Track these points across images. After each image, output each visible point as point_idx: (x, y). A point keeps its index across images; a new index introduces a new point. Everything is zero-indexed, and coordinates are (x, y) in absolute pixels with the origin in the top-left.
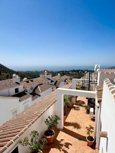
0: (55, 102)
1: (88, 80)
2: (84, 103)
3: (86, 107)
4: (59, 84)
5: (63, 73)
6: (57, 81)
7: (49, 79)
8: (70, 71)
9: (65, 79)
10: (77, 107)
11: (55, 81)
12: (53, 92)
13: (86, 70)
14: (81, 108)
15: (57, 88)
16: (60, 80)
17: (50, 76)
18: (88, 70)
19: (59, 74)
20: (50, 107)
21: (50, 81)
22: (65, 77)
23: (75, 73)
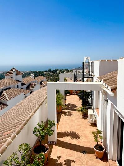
0: (41, 104)
2: (75, 106)
3: (82, 111)
4: (33, 87)
5: (36, 74)
6: (30, 84)
7: (20, 81)
8: (45, 71)
9: (40, 80)
10: (68, 112)
11: (27, 84)
13: (66, 70)
14: (74, 113)
15: (31, 93)
16: (35, 82)
17: (20, 77)
18: (68, 70)
20: (36, 110)
21: (20, 84)
22: (41, 78)
23: (51, 74)
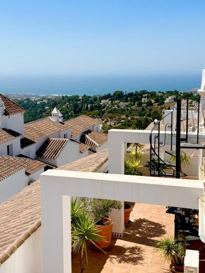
0: (34, 230)
1: (175, 132)
2: (158, 229)
3: (169, 250)
4: (56, 152)
5: (76, 106)
6: (47, 142)
8: (105, 98)
9: (82, 129)
10: (132, 250)
11: (39, 142)
12: (28, 189)
13: (170, 93)
14: (147, 251)
16: (62, 134)
17: (16, 121)
18: (176, 93)
19: (55, 111)
20: (12, 251)
21: (16, 141)
22: (83, 122)
23: (123, 104)
